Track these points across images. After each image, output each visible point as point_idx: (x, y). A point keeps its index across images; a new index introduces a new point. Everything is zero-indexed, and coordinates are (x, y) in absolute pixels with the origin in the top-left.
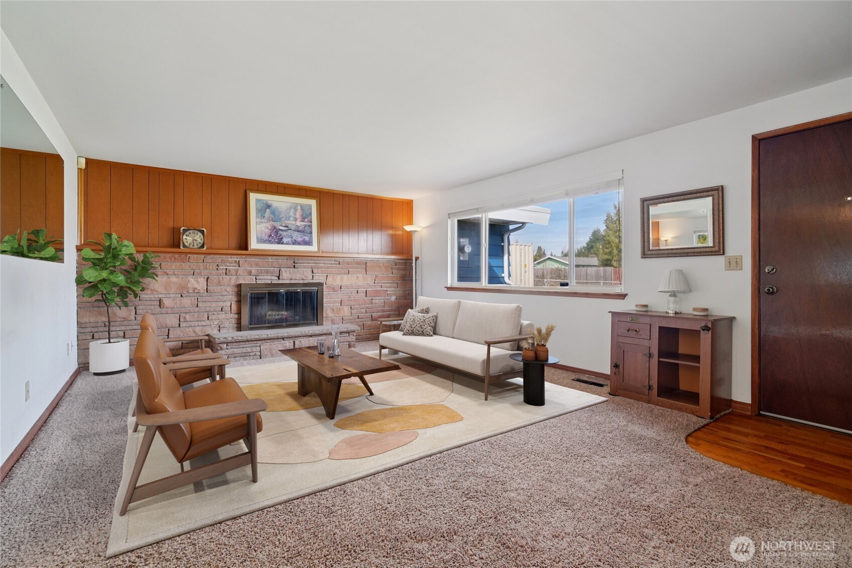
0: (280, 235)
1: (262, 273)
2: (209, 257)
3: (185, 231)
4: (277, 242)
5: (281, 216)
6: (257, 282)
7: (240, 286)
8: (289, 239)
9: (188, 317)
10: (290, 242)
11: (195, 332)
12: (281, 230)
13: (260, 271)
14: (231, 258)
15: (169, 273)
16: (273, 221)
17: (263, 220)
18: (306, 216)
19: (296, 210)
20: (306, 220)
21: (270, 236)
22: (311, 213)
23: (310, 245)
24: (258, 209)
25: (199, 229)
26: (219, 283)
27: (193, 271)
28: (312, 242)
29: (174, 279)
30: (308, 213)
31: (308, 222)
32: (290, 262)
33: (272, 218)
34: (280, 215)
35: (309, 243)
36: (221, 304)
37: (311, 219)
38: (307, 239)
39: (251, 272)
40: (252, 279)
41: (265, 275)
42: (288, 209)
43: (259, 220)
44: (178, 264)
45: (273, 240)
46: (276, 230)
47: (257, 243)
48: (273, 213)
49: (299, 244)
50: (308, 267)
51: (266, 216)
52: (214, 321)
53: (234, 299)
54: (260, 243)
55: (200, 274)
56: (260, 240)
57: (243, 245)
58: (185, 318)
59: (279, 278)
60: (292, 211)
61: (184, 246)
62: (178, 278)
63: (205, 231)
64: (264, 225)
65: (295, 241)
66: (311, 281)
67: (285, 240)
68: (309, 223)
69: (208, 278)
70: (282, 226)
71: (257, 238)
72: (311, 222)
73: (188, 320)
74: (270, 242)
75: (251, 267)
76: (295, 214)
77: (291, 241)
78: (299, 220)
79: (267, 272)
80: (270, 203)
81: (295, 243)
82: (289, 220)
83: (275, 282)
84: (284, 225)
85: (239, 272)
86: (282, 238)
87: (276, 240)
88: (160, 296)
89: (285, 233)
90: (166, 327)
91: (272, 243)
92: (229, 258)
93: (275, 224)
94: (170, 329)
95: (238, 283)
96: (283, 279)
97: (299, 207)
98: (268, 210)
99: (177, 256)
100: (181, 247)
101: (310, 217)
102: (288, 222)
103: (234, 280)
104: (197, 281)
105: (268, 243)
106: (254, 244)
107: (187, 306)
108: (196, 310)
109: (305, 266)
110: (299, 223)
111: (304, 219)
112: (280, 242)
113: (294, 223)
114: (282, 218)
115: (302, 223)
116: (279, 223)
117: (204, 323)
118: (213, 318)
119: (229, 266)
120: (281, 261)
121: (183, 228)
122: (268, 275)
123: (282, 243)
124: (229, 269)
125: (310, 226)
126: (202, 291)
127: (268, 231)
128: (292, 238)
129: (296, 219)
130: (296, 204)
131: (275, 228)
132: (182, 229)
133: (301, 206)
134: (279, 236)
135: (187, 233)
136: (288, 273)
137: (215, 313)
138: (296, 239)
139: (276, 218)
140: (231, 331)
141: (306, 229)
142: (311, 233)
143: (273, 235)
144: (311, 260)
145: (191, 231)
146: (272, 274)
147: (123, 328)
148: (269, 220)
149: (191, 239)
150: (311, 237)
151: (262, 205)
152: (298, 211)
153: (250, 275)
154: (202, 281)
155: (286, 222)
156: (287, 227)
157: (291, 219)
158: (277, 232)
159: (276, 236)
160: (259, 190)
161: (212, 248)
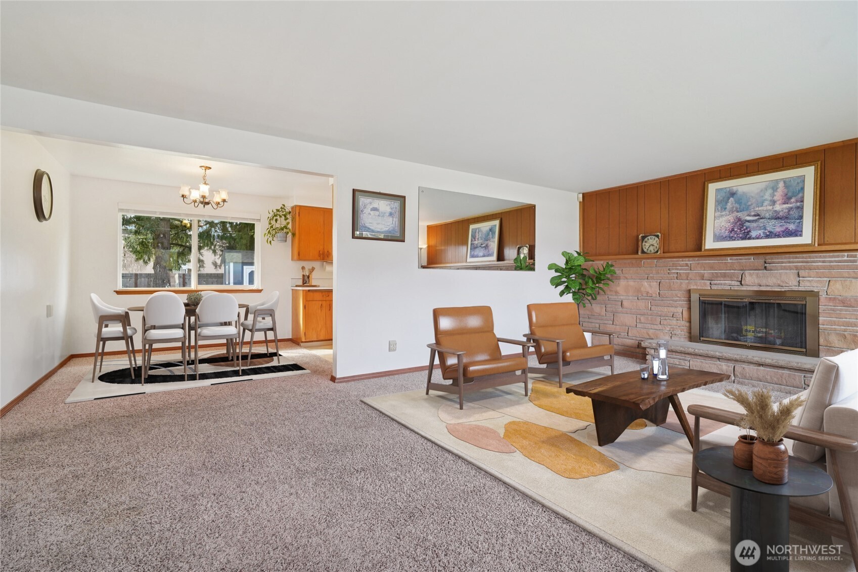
0: (747, 228)
1: (717, 277)
2: (661, 261)
3: (644, 238)
4: (741, 238)
5: (750, 203)
6: (713, 288)
7: (689, 291)
8: (761, 232)
9: (642, 318)
10: (762, 235)
11: (648, 335)
12: (749, 221)
13: (715, 274)
14: (682, 261)
15: (628, 278)
16: (738, 212)
17: (723, 213)
18: (794, 193)
19: (775, 189)
20: (793, 200)
21: (733, 230)
22: (803, 189)
23: (796, 236)
24: (718, 201)
25: (654, 234)
26: (670, 288)
27: (647, 275)
28: (802, 231)
29: (631, 283)
30: (799, 188)
31: (797, 201)
32: (760, 261)
33: (737, 209)
34: (748, 202)
35: (797, 233)
36: (672, 309)
37: (803, 197)
38: (792, 227)
39: (703, 276)
40: (705, 284)
41: (722, 279)
42: (761, 191)
43: (718, 214)
44: (635, 269)
45: (735, 236)
46: (740, 223)
47: (714, 241)
48: (738, 201)
49: (778, 236)
50: (790, 268)
51: (728, 207)
52: (666, 326)
53: (685, 303)
54: (718, 241)
55: (652, 278)
56: (718, 238)
57: (699, 246)
58: (640, 320)
59: (741, 284)
60: (770, 191)
61: (643, 252)
62: (635, 282)
63: (660, 235)
64: (725, 218)
65: (771, 232)
66: (796, 288)
67: (754, 234)
68: (798, 204)
69: (660, 283)
70: (749, 215)
71: (715, 235)
72: (802, 201)
73: (643, 322)
74: (731, 239)
75: (705, 270)
76: (773, 195)
77: (764, 233)
78: (778, 203)
79: (724, 276)
80: (735, 189)
81: (770, 235)
82: (762, 206)
83: (736, 289)
84: (753, 214)
85: (690, 276)
86: (750, 231)
87: (741, 235)
88: (622, 297)
89: (754, 225)
90: (626, 326)
91: (735, 240)
92: (682, 262)
93: (739, 214)
94: (630, 328)
95: (689, 288)
96: (747, 285)
97: (781, 185)
98: (731, 199)
99: (634, 261)
100: (639, 253)
101: (800, 195)
102: (760, 209)
103: (685, 285)
104: (650, 286)
105: (729, 241)
106: (710, 243)
107: (641, 309)
108: (650, 312)
109: (785, 267)
110: (778, 207)
111: (790, 198)
112: (746, 236)
113: (771, 208)
114: (749, 205)
115: (785, 206)
116: (745, 213)
117: (655, 327)
118: (665, 324)
119: (681, 269)
120: (744, 260)
121: (641, 235)
122: (725, 279)
123: (750, 238)
124: (680, 273)
125: (801, 208)
126: (654, 295)
127: (729, 226)
128: (766, 230)
129: (774, 203)
130: (777, 181)
131: (739, 220)
132: (640, 237)
133: (785, 182)
134: (744, 230)
135: (646, 239)
136: (754, 276)
137: (667, 318)
138: (772, 230)
139: (742, 207)
140: (682, 340)
141: (791, 212)
142: (801, 217)
143: (736, 230)
144: (796, 258)
145: (649, 237)
146: (731, 277)
147: (598, 321)
148: (732, 211)
149: (651, 244)
150: (800, 225)
151: (724, 194)
152: (778, 190)
153: (703, 280)
154: (655, 284)
155: (757, 209)
156: (758, 215)
157: (766, 203)
158: (742, 225)
159: (741, 230)
160: (720, 178)
161: (666, 251)
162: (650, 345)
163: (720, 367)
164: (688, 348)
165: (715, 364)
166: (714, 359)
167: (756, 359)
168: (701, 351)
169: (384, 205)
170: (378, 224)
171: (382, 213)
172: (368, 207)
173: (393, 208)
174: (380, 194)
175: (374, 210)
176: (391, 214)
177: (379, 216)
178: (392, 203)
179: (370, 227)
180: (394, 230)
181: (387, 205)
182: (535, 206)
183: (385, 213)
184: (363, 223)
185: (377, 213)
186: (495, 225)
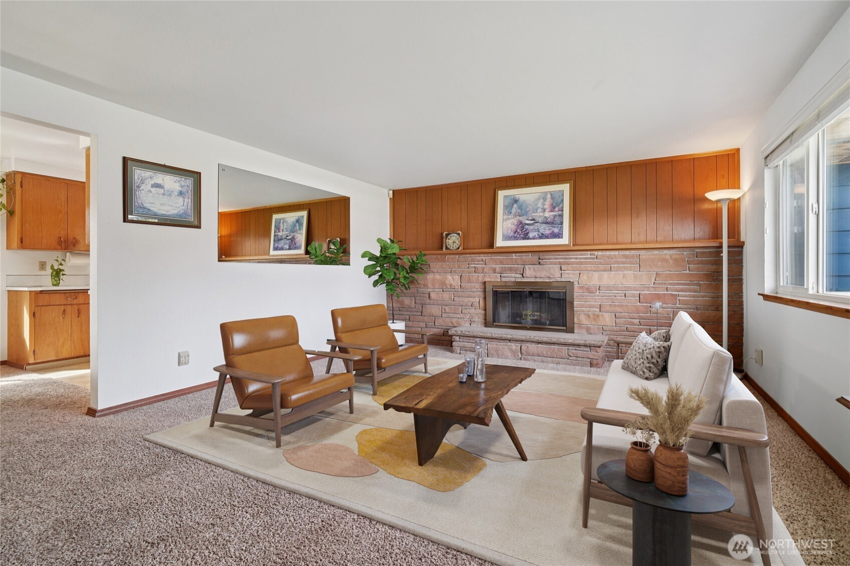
0: (526, 230)
1: (506, 270)
2: (462, 256)
3: (447, 235)
4: (522, 238)
5: (528, 209)
6: (502, 280)
7: (485, 283)
8: (536, 234)
9: (447, 309)
10: (537, 236)
11: (452, 323)
12: (527, 224)
13: (504, 269)
14: (479, 257)
15: (434, 271)
16: (520, 216)
17: (509, 217)
18: (556, 205)
19: (545, 199)
20: (556, 209)
21: (516, 231)
22: (562, 201)
23: (559, 238)
24: (505, 206)
25: (455, 232)
26: (469, 281)
27: (450, 269)
28: (562, 234)
29: (438, 276)
30: (560, 200)
31: (559, 210)
32: (535, 258)
33: (519, 213)
34: (527, 208)
35: (559, 235)
36: (471, 299)
37: (563, 207)
38: (556, 230)
39: (495, 270)
40: (497, 277)
41: (509, 272)
42: (536, 200)
43: (505, 217)
44: (440, 263)
45: (518, 236)
46: (521, 225)
47: (503, 240)
48: (520, 207)
49: (547, 237)
50: (555, 264)
51: (513, 212)
52: (466, 315)
53: (481, 294)
54: (506, 240)
55: (455, 272)
56: (506, 238)
57: (491, 244)
58: (445, 310)
59: (523, 276)
60: (541, 201)
61: (447, 248)
62: (440, 275)
63: (461, 233)
64: (511, 221)
65: (542, 234)
66: (559, 280)
67: (531, 235)
68: (560, 212)
69: (461, 276)
70: (527, 219)
71: (503, 235)
72: (562, 211)
73: (447, 311)
74: (515, 238)
75: (496, 265)
76: (544, 205)
77: (538, 234)
78: (547, 210)
79: (511, 269)
80: (517, 197)
81: (542, 236)
82: (536, 212)
83: (519, 280)
84: (530, 218)
85: (485, 270)
86: (528, 233)
87: (522, 236)
88: (429, 290)
89: (531, 227)
90: (433, 316)
91: (517, 239)
92: (478, 257)
93: (521, 218)
94: (436, 318)
95: (484, 280)
96: (527, 277)
97: (549, 196)
98: (515, 205)
99: (439, 257)
100: (444, 249)
101: (561, 205)
102: (535, 214)
103: (481, 277)
104: (453, 278)
105: (514, 240)
106: (500, 242)
107: (446, 300)
108: (453, 303)
109: (552, 262)
110: (547, 214)
111: (554, 208)
112: (526, 237)
113: (542, 214)
114: (528, 211)
115: (552, 213)
116: (525, 217)
117: (458, 316)
118: (466, 312)
119: (478, 264)
120: (525, 257)
121: (445, 233)
122: (512, 272)
123: (528, 239)
124: (477, 267)
125: (561, 216)
126: (456, 287)
127: (514, 227)
128: (539, 232)
129: (544, 210)
130: (546, 193)
131: (521, 223)
132: (444, 234)
133: (551, 194)
134: (525, 231)
135: (449, 237)
136: (532, 270)
137: (467, 307)
138: (544, 233)
139: (522, 212)
140: (479, 325)
141: (556, 219)
142: (562, 223)
143: (518, 231)
144: (559, 255)
145: (452, 235)
146: (515, 271)
147: (408, 313)
148: (515, 216)
149: (453, 241)
150: (561, 229)
151: (509, 201)
152: (547, 200)
153: (495, 273)
154: (457, 277)
155: (533, 215)
156: (534, 220)
157: (539, 210)
158: (523, 227)
159: (522, 232)
160: (507, 187)
161: (466, 249)
162: (456, 333)
163: (510, 347)
164: (487, 333)
165: (507, 346)
166: (506, 341)
167: (536, 338)
168: (497, 335)
169: (171, 182)
170: (162, 204)
171: (168, 191)
172: (147, 181)
173: (184, 186)
174: (164, 166)
175: (156, 187)
176: (181, 193)
177: (163, 194)
178: (183, 179)
179: (151, 209)
180: (185, 213)
181: (175, 182)
182: (349, 198)
183: (172, 192)
184: (140, 202)
185: (161, 191)
186: (303, 216)
